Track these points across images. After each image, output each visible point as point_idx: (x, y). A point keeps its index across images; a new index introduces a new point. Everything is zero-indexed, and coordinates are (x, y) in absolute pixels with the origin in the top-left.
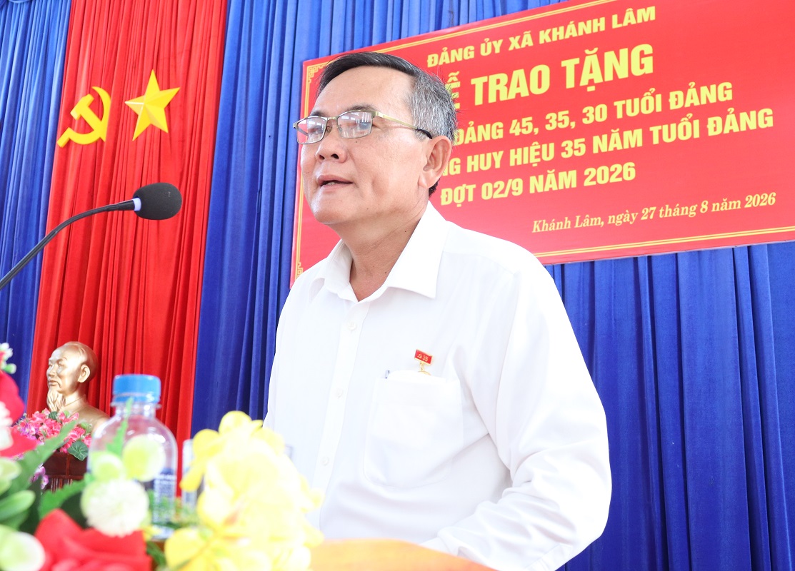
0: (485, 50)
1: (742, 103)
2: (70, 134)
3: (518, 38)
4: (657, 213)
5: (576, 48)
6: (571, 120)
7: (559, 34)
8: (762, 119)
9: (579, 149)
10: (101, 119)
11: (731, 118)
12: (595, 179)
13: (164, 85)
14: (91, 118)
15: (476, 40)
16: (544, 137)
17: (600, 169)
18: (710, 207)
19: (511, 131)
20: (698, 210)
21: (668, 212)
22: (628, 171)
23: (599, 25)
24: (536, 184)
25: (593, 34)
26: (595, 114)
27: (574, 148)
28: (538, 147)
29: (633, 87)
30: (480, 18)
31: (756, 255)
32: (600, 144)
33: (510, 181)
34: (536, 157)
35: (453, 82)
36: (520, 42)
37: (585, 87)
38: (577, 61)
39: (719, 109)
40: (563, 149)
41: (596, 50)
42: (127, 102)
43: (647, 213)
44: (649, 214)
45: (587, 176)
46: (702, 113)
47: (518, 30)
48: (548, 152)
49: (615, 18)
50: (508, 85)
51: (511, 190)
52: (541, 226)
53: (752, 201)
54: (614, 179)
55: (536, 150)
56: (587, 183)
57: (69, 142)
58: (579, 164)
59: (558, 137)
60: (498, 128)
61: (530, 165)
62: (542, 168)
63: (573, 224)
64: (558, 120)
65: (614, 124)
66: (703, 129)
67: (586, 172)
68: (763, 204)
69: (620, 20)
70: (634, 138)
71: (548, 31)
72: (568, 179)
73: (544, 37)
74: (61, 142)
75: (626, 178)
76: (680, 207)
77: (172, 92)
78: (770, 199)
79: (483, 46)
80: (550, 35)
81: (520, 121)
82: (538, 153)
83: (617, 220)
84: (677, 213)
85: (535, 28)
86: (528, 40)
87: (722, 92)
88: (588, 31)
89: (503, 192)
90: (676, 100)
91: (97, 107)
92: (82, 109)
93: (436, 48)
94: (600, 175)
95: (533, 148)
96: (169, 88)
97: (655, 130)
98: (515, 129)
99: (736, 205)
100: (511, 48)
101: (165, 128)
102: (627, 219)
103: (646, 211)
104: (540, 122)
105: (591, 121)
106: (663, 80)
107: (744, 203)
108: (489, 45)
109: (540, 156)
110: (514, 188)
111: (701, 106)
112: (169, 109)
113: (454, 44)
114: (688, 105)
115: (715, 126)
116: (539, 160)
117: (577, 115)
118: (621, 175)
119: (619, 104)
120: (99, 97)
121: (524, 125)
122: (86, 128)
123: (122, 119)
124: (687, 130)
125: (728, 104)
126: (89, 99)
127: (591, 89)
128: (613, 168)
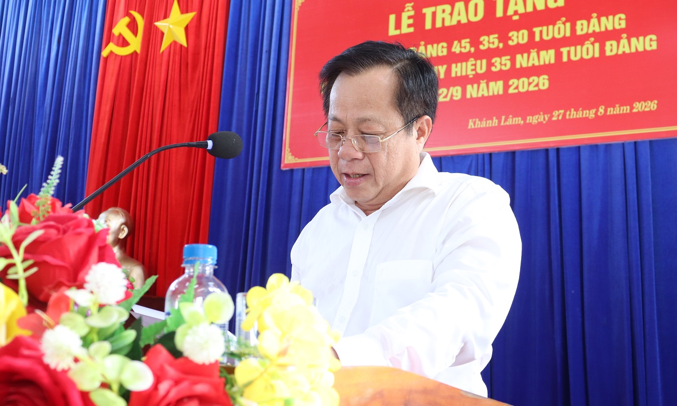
1: (633, 30)
2: (112, 47)
4: (564, 115)
6: (500, 42)
8: (648, 43)
9: (505, 65)
10: (136, 36)
11: (624, 42)
12: (517, 88)
13: (184, 10)
14: (128, 35)
16: (479, 55)
17: (521, 80)
18: (606, 111)
19: (453, 50)
20: (596, 113)
21: (573, 114)
22: (543, 82)
24: (472, 91)
26: (519, 37)
27: (502, 63)
28: (474, 62)
29: (547, 16)
31: (640, 148)
32: (522, 61)
33: (451, 89)
34: (472, 70)
35: (408, 11)
37: (511, 16)
39: (615, 35)
40: (493, 65)
42: (156, 24)
43: (557, 115)
44: (559, 116)
45: (511, 86)
46: (602, 37)
48: (481, 66)
50: (451, 14)
51: (452, 96)
52: (475, 123)
53: (639, 107)
54: (532, 88)
55: (472, 65)
56: (511, 91)
57: (111, 53)
58: (505, 76)
59: (490, 54)
60: (443, 47)
61: (467, 76)
62: (476, 79)
63: (500, 122)
64: (490, 41)
65: (532, 45)
66: (602, 50)
67: (511, 82)
68: (647, 109)
70: (548, 56)
72: (497, 87)
74: (105, 53)
75: (541, 87)
76: (582, 110)
77: (190, 16)
78: (652, 105)
81: (460, 42)
82: (473, 67)
83: (533, 120)
84: (580, 115)
87: (618, 22)
89: (446, 97)
90: (582, 27)
91: (133, 26)
92: (121, 28)
94: (521, 85)
95: (469, 63)
96: (187, 12)
97: (564, 50)
98: (456, 48)
99: (626, 109)
101: (185, 44)
102: (541, 119)
103: (556, 113)
104: (475, 43)
105: (515, 43)
106: (573, 11)
107: (632, 108)
109: (475, 70)
110: (455, 94)
111: (601, 33)
112: (187, 29)
114: (590, 31)
115: (611, 48)
116: (474, 72)
117: (504, 38)
118: (537, 85)
119: (537, 30)
120: (135, 19)
121: (463, 45)
122: (124, 43)
123: (152, 36)
124: (589, 51)
125: (622, 31)
126: (127, 20)
127: (516, 18)
128: (531, 79)
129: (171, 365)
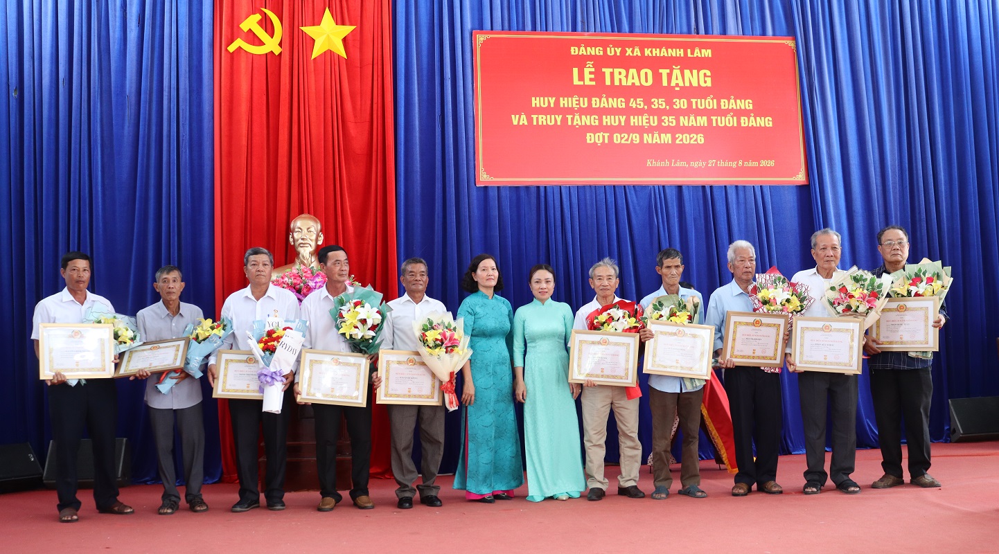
0: (611, 51)
1: (759, 111)
3: (631, 49)
4: (716, 163)
5: (669, 63)
6: (666, 105)
7: (656, 52)
8: (766, 122)
9: (672, 122)
11: (752, 119)
12: (682, 140)
13: (340, 21)
15: (604, 45)
16: (652, 112)
17: (684, 135)
18: (743, 164)
19: (630, 105)
20: (737, 164)
21: (722, 164)
22: (700, 139)
23: (680, 53)
24: (648, 138)
25: (676, 57)
26: (681, 104)
27: (669, 121)
29: (700, 92)
30: (603, 31)
31: (765, 190)
32: (684, 121)
33: (631, 134)
35: (589, 67)
36: (633, 52)
37: (674, 87)
38: (668, 71)
39: (746, 113)
40: (663, 121)
41: (679, 67)
42: (303, 29)
43: (711, 163)
44: (712, 163)
45: (677, 138)
46: (739, 113)
47: (632, 45)
48: (654, 121)
49: (689, 51)
50: (627, 76)
51: (632, 140)
52: (652, 163)
53: (764, 163)
54: (692, 142)
56: (678, 142)
58: (674, 131)
59: (659, 113)
60: (621, 101)
61: (643, 126)
62: (651, 130)
63: (671, 164)
64: (659, 103)
65: (688, 112)
66: (739, 122)
67: (677, 136)
68: (768, 165)
69: (692, 53)
70: (702, 121)
71: (650, 49)
72: (666, 138)
73: (647, 52)
75: (699, 142)
76: (728, 162)
77: (347, 30)
78: (771, 163)
79: (608, 49)
80: (651, 52)
81: (635, 100)
83: (695, 164)
84: (726, 165)
85: (642, 46)
86: (637, 52)
87: (747, 104)
88: (674, 55)
89: (627, 140)
90: (724, 104)
91: (266, 24)
93: (577, 44)
94: (684, 139)
96: (343, 24)
97: (714, 118)
98: (633, 104)
99: (755, 164)
100: (627, 54)
102: (701, 164)
103: (710, 161)
104: (648, 102)
105: (678, 107)
106: (718, 91)
107: (759, 164)
108: (613, 49)
109: (649, 123)
110: (634, 138)
111: (737, 110)
112: (345, 41)
113: (589, 44)
114: (730, 108)
115: (744, 122)
117: (670, 102)
118: (696, 140)
119: (694, 101)
121: (638, 102)
123: (297, 43)
124: (730, 121)
125: (750, 111)
127: (677, 89)
128: (692, 136)
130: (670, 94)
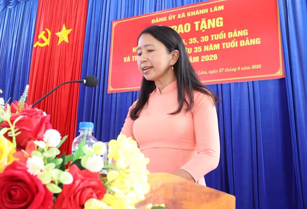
0: (170, 18)
1: (251, 36)
2: (38, 44)
3: (180, 14)
4: (224, 70)
5: (199, 18)
6: (197, 41)
7: (193, 13)
8: (256, 41)
9: (200, 50)
10: (48, 38)
11: (247, 41)
12: (204, 59)
13: (68, 28)
14: (44, 38)
15: (167, 15)
16: (189, 46)
17: (206, 56)
18: (241, 68)
20: (237, 70)
21: (227, 70)
22: (215, 57)
23: (206, 11)
25: (204, 14)
26: (205, 39)
27: (198, 49)
29: (216, 30)
30: (168, 8)
31: (255, 84)
32: (206, 48)
36: (181, 16)
37: (202, 30)
38: (199, 22)
39: (244, 38)
40: (195, 50)
41: (205, 19)
42: (56, 34)
43: (221, 70)
44: (222, 71)
45: (202, 58)
46: (238, 39)
47: (180, 12)
48: (190, 51)
49: (211, 9)
50: (177, 29)
53: (254, 67)
54: (210, 59)
56: (202, 60)
57: (37, 46)
58: (199, 54)
59: (193, 46)
63: (198, 73)
64: (193, 40)
65: (210, 42)
66: (239, 44)
67: (202, 57)
68: (257, 68)
69: (213, 10)
70: (217, 46)
71: (190, 13)
72: (196, 59)
73: (189, 14)
74: (35, 46)
75: (214, 59)
76: (231, 68)
77: (70, 30)
78: (259, 66)
79: (169, 17)
80: (191, 14)
83: (211, 72)
84: (230, 70)
85: (186, 12)
86: (183, 15)
87: (244, 33)
88: (203, 13)
90: (230, 35)
91: (46, 35)
92: (41, 35)
93: (155, 17)
94: (206, 58)
96: (69, 29)
97: (224, 44)
99: (249, 68)
100: (178, 18)
101: (67, 42)
102: (215, 72)
103: (220, 70)
104: (187, 41)
105: (203, 41)
106: (226, 28)
107: (251, 67)
108: (171, 16)
111: (238, 37)
112: (69, 36)
113: (160, 16)
114: (234, 36)
115: (242, 43)
117: (199, 39)
118: (213, 58)
119: (212, 36)
120: (47, 32)
122: (43, 41)
123: (54, 39)
124: (234, 44)
125: (246, 36)
126: (44, 32)
127: (203, 31)
128: (210, 56)
129: (80, 173)
130: (199, 34)
